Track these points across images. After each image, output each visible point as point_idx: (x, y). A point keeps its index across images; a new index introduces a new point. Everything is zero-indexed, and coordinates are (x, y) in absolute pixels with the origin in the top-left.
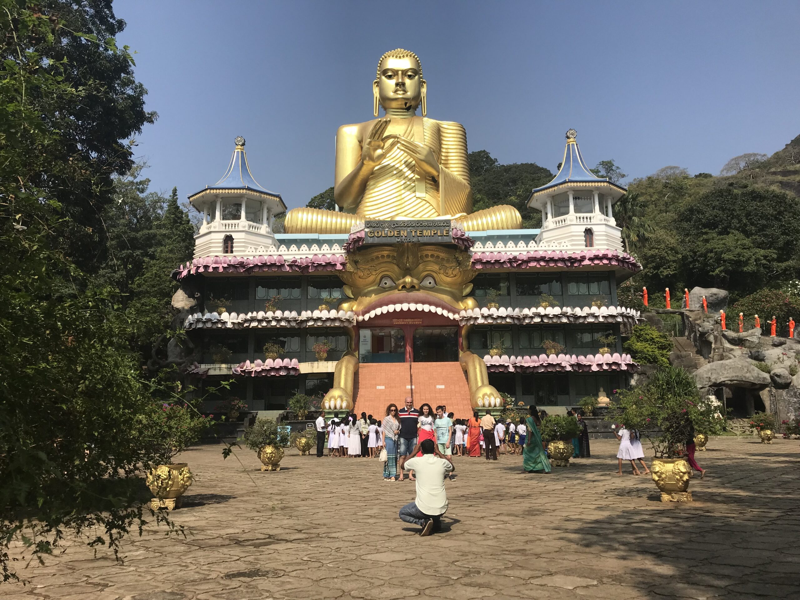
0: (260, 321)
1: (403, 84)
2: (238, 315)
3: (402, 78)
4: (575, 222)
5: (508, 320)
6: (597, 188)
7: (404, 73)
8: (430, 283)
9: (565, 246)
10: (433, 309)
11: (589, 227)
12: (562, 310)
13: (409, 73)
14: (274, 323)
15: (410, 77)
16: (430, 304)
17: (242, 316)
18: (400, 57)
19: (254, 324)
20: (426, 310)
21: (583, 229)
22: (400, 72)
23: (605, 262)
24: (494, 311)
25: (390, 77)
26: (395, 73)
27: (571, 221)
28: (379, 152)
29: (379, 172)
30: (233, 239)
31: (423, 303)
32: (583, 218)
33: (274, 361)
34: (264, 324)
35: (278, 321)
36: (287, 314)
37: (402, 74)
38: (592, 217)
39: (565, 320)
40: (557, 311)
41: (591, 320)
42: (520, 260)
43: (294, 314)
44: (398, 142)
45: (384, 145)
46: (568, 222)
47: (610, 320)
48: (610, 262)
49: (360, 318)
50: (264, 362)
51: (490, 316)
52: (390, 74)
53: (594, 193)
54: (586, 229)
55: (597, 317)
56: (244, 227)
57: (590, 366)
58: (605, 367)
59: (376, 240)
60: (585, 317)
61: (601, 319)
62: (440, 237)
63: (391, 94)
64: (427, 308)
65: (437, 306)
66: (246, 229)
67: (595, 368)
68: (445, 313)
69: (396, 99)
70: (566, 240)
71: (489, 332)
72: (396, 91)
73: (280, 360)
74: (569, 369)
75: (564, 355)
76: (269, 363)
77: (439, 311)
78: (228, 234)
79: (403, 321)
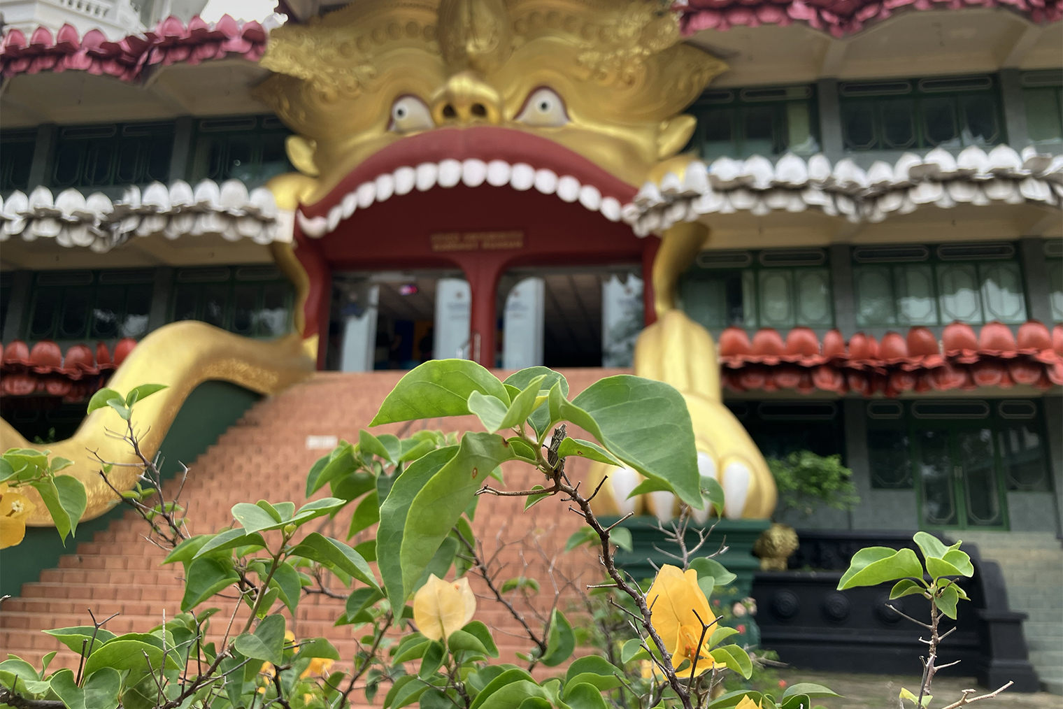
5: (813, 198)
8: (544, 106)
10: (546, 182)
12: (1020, 155)
14: (14, 229)
24: (758, 168)
39: (1038, 192)
40: (1003, 158)
43: (95, 203)
49: (315, 227)
51: (742, 186)
64: (520, 176)
65: (560, 171)
68: (590, 198)
71: (748, 276)
77: (568, 189)
79: (462, 241)
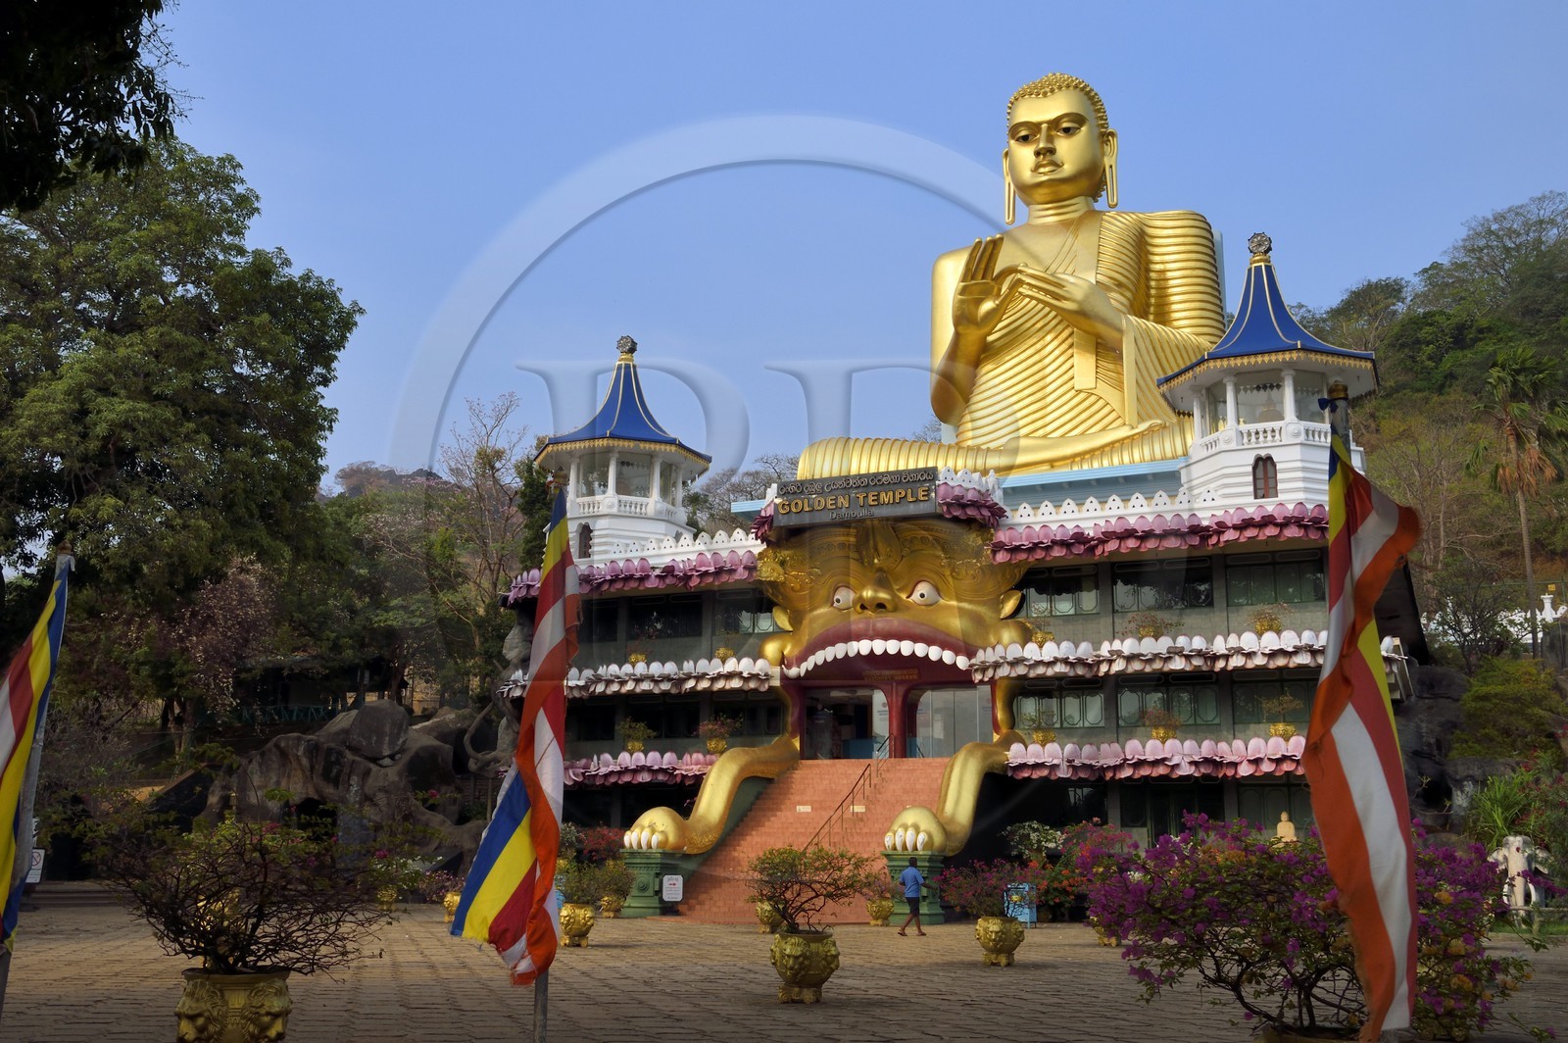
0: (609, 682)
1: (1052, 151)
2: (581, 672)
3: (1050, 139)
4: (1233, 446)
5: (1060, 668)
6: (1290, 365)
7: (1054, 124)
8: (922, 596)
9: (1209, 500)
10: (920, 649)
11: (1263, 453)
12: (1174, 642)
13: (1065, 125)
14: (630, 686)
15: (1067, 130)
16: (915, 639)
17: (588, 673)
18: (1045, 95)
19: (600, 688)
20: (906, 652)
21: (1250, 459)
22: (1044, 126)
23: (1271, 531)
24: (1031, 651)
25: (1025, 139)
26: (1035, 127)
27: (1228, 442)
28: (987, 306)
29: (998, 344)
30: (591, 531)
31: (900, 637)
32: (1257, 433)
33: (631, 755)
34: (615, 688)
35: (638, 681)
36: (656, 668)
37: (1049, 129)
38: (1277, 429)
39: (1178, 664)
40: (1163, 645)
41: (1236, 662)
42: (1092, 539)
43: (670, 668)
44: (1020, 282)
45: (1000, 290)
46: (1222, 446)
47: (1281, 662)
48: (1281, 531)
49: (793, 672)
50: (615, 757)
51: (1023, 661)
52: (1023, 133)
53: (1283, 374)
54: (1258, 459)
55: (1249, 655)
56: (611, 507)
57: (1235, 765)
58: (1267, 767)
59: (794, 521)
60: (1227, 657)
61: (1260, 661)
62: (912, 506)
63: (1027, 176)
64: (907, 648)
65: (929, 642)
66: (615, 511)
67: (1245, 770)
68: (948, 657)
69: (1039, 185)
70: (1212, 486)
71: (1057, 694)
72: (1038, 166)
73: (642, 755)
74: (1186, 770)
75: (1177, 742)
76: (626, 759)
77: (934, 653)
78: (583, 522)
